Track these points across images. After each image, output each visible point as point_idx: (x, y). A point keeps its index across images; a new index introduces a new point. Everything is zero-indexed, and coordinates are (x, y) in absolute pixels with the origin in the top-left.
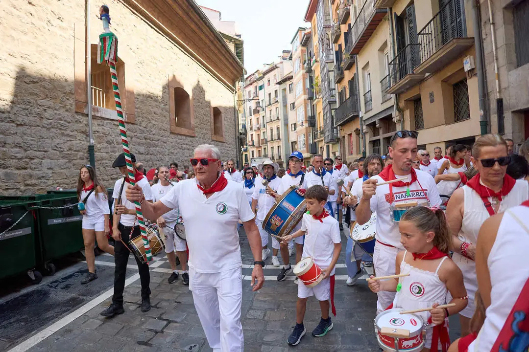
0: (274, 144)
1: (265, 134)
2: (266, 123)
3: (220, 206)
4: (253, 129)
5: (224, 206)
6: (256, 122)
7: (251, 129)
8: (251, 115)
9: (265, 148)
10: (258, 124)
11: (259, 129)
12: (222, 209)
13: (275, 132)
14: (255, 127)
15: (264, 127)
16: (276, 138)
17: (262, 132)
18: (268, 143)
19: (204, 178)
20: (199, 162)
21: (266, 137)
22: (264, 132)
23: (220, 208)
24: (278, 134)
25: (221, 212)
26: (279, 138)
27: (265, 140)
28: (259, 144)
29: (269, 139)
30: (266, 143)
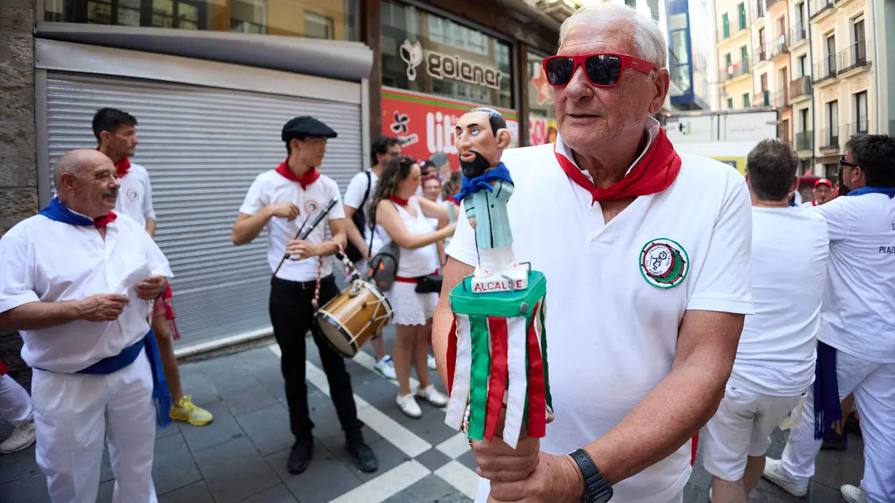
0: (839, 88)
1: (807, 61)
2: (811, 18)
3: (656, 252)
4: (768, 56)
5: (675, 255)
6: (777, 31)
7: (762, 57)
8: (760, 14)
9: (805, 111)
10: (783, 33)
11: (785, 50)
12: (664, 268)
13: (844, 43)
14: (771, 48)
15: (804, 36)
16: (849, 60)
17: (795, 56)
18: (817, 90)
19: (593, 135)
20: (579, 72)
21: (808, 72)
22: (803, 58)
23: (658, 260)
24: (859, 45)
25: (659, 278)
26: (861, 62)
27: (803, 83)
28: (786, 97)
29: (821, 72)
30: (810, 92)
